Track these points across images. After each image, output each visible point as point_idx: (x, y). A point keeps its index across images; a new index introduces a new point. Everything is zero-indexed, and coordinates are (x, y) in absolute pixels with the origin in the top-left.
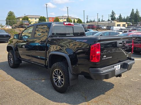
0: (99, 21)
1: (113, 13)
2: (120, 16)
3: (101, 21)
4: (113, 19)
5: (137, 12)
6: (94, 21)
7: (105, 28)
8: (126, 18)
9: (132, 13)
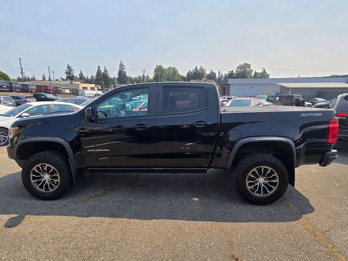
0: (44, 79)
1: (69, 67)
2: (81, 75)
3: (47, 79)
4: (70, 77)
5: (106, 71)
6: (33, 79)
7: (68, 91)
8: (90, 78)
9: (99, 72)
